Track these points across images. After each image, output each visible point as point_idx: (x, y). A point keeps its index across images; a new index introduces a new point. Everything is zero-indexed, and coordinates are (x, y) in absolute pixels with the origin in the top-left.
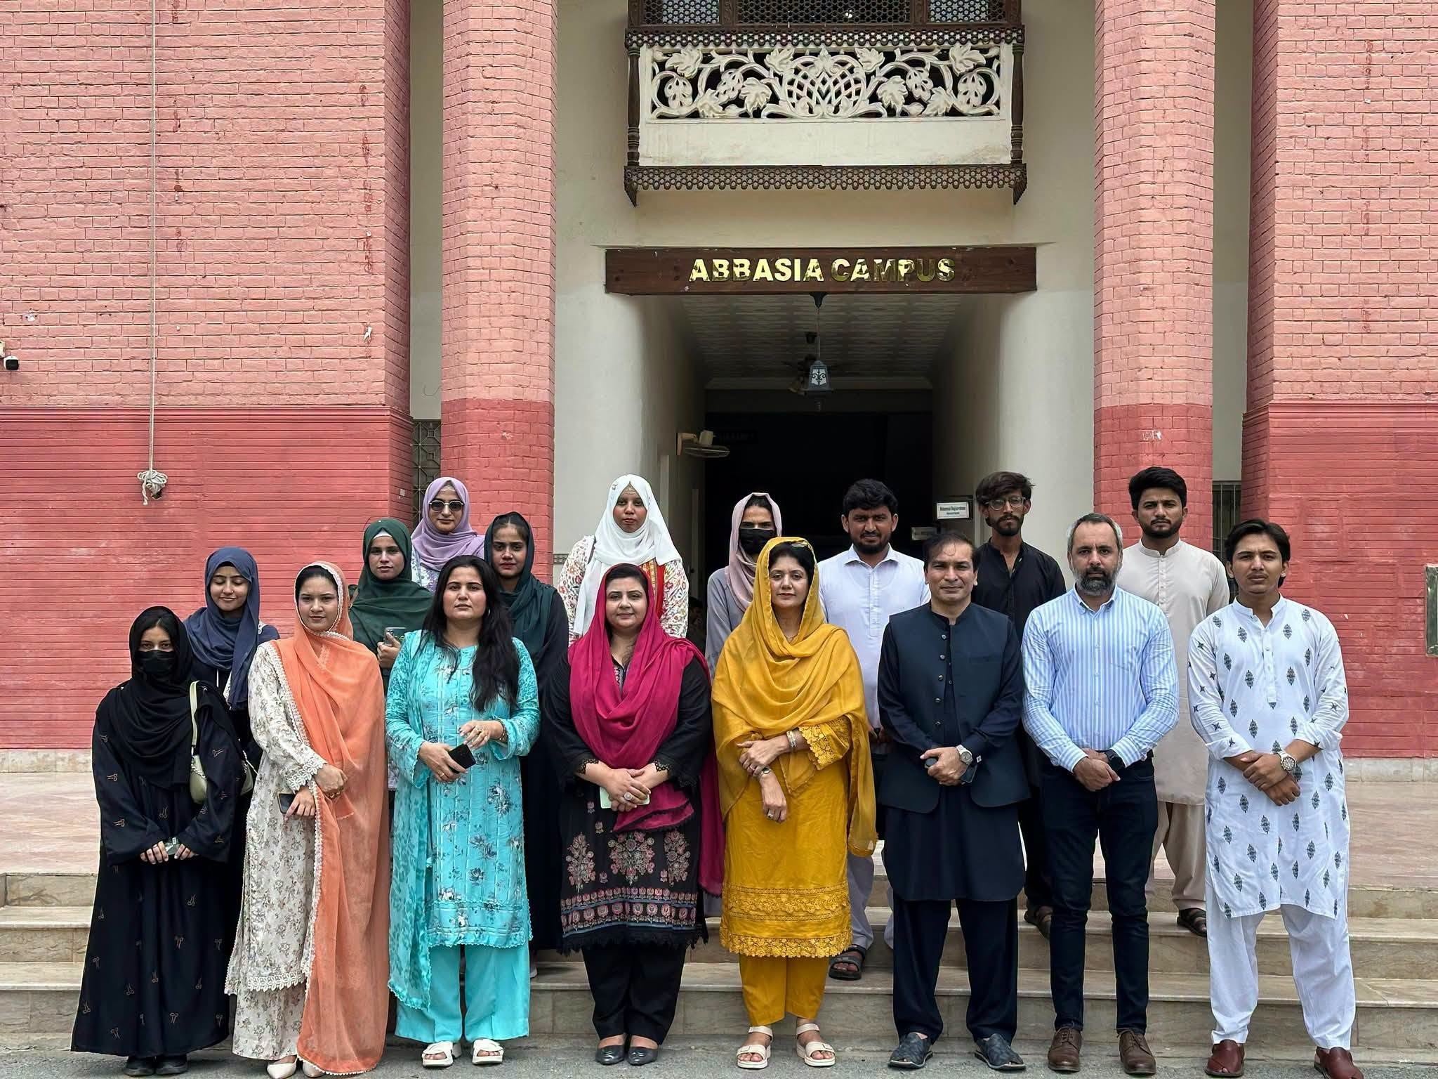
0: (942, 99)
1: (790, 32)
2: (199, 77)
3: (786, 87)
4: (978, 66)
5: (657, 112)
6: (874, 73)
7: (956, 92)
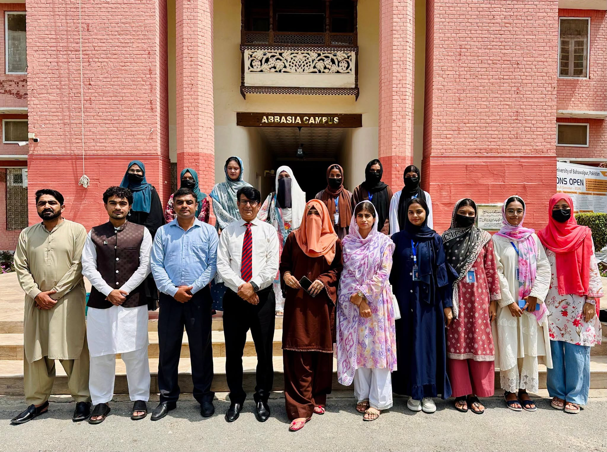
0: (335, 68)
1: (289, 47)
2: (96, 48)
3: (289, 63)
4: (345, 58)
5: (250, 70)
6: (315, 60)
7: (339, 66)
